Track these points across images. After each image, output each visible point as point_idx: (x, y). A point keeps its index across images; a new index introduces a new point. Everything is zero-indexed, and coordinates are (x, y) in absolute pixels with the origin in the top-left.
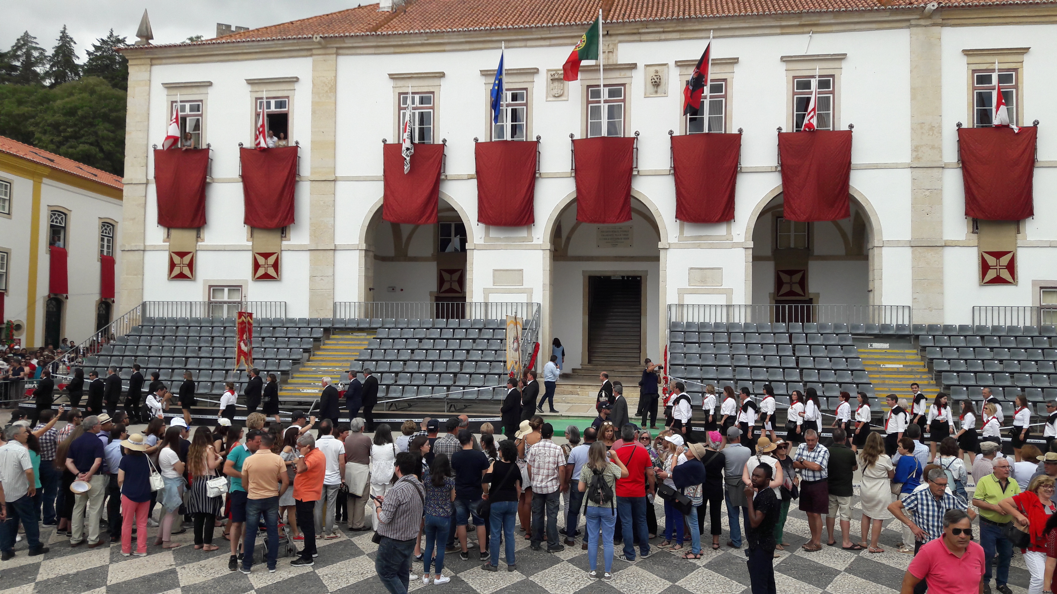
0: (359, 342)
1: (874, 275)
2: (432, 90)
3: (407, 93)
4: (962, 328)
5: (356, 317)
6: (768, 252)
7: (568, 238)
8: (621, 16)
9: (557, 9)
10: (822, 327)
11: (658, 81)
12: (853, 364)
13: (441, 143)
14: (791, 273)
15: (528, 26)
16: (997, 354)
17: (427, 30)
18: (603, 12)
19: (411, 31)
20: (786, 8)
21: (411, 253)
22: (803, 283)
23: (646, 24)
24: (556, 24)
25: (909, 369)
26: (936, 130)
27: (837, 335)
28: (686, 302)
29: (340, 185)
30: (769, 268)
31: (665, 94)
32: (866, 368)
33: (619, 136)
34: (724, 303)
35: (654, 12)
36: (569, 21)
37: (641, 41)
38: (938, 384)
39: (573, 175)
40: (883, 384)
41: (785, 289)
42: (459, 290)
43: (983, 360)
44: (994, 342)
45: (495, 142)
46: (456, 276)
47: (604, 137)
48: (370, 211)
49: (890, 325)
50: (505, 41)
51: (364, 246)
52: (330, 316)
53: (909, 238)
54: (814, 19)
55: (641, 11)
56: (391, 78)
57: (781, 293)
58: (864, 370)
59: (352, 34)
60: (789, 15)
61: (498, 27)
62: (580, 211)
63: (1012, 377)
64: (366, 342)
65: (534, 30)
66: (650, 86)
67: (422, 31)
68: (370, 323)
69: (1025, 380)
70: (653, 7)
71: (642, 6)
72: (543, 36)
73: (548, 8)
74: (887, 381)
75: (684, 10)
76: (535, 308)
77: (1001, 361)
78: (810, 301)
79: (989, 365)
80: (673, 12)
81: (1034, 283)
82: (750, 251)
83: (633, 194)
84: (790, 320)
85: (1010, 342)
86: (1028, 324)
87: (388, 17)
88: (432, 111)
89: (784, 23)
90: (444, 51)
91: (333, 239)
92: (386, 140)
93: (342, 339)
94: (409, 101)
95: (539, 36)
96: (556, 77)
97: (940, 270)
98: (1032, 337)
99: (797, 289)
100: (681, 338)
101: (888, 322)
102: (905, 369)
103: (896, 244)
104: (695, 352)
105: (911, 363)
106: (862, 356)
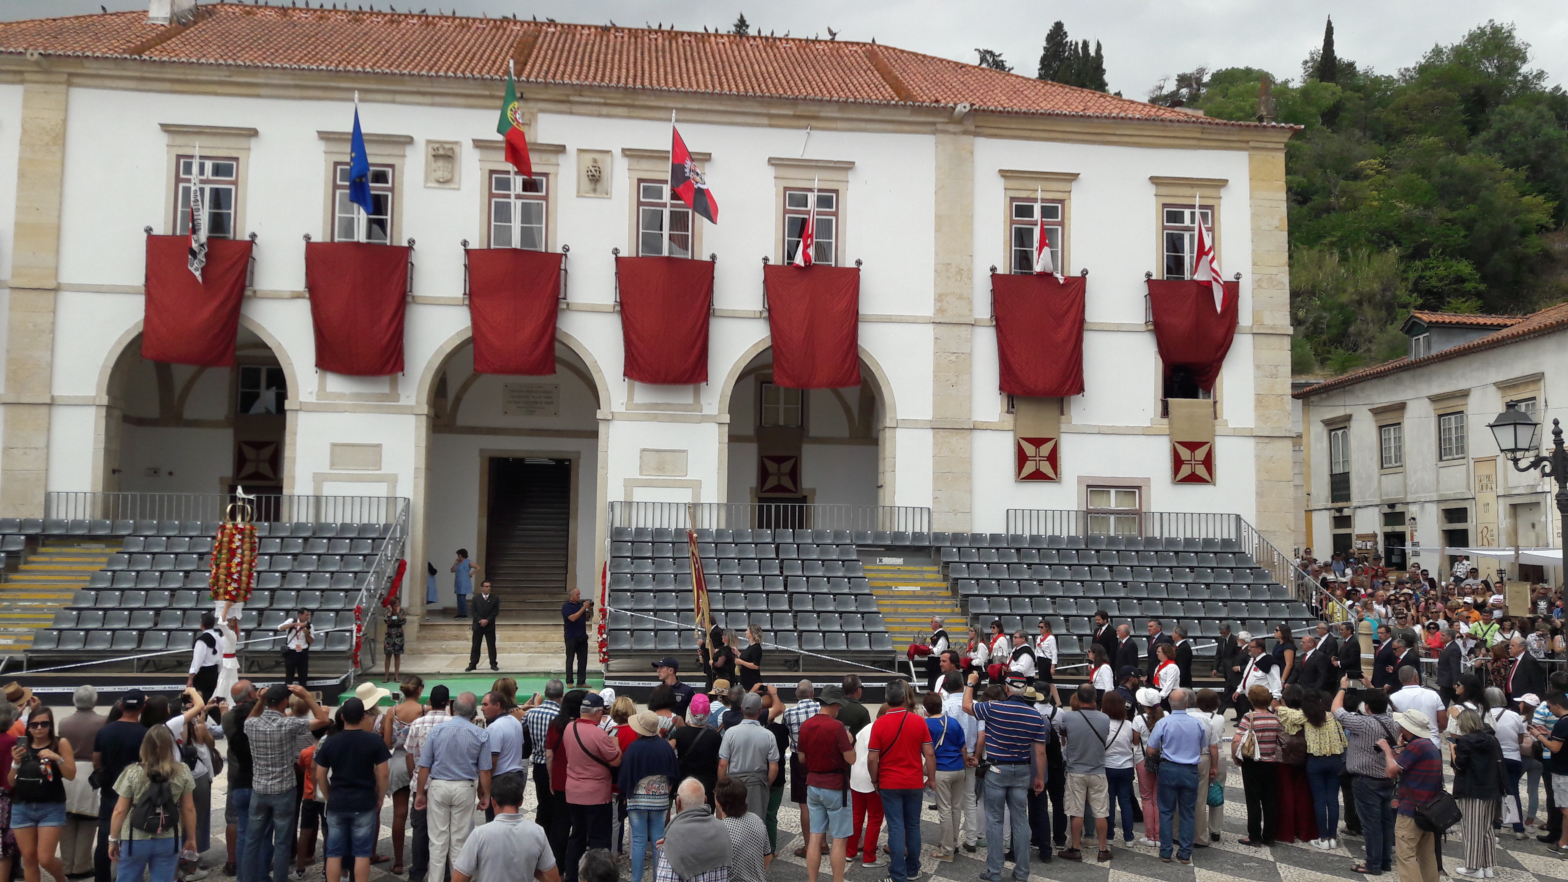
0: (90, 560)
1: (885, 465)
2: (234, 155)
3: (192, 157)
4: (994, 537)
5: (88, 517)
6: (749, 430)
7: (458, 399)
8: (542, 74)
9: (444, 52)
10: (818, 535)
11: (597, 174)
12: (860, 586)
13: (247, 238)
14: (779, 460)
15: (397, 71)
16: (1036, 572)
17: (230, 62)
18: (515, 64)
19: (203, 60)
20: (777, 90)
21: (188, 414)
22: (794, 474)
23: (579, 89)
24: (441, 73)
25: (928, 592)
26: (965, 273)
27: (837, 546)
28: (635, 499)
29: (67, 299)
30: (751, 452)
31: (607, 194)
32: (874, 592)
33: (538, 249)
34: (688, 500)
35: (591, 74)
36: (463, 72)
37: (571, 113)
38: (964, 613)
39: (467, 302)
40: (896, 613)
41: (771, 482)
42: (271, 475)
43: (1019, 581)
44: (1033, 556)
45: (340, 243)
46: (266, 453)
47: (515, 250)
48: (119, 342)
49: (904, 533)
50: (361, 90)
51: (105, 400)
52: (39, 516)
53: (929, 417)
54: (813, 110)
55: (573, 71)
56: (166, 131)
57: (765, 488)
58: (872, 595)
59: (98, 54)
60: (781, 100)
61: (349, 67)
62: (478, 357)
63: (1054, 603)
64: (104, 559)
65: (407, 78)
66: (585, 182)
67: (221, 61)
68: (113, 527)
69: (1069, 607)
70: (589, 66)
71: (574, 62)
72: (422, 89)
73: (430, 48)
74: (900, 610)
75: (635, 76)
76: (401, 505)
77: (1040, 582)
78: (804, 499)
79: (1026, 588)
80: (619, 78)
81: (1080, 479)
82: (726, 428)
83: (558, 336)
84: (777, 526)
85: (1052, 557)
86: (1073, 533)
87: (162, 33)
88: (233, 187)
89: (773, 111)
90: (258, 96)
91: (50, 385)
92: (151, 229)
93: (59, 554)
94: (195, 169)
95: (414, 89)
96: (441, 152)
97: (968, 461)
98: (1077, 550)
99: (787, 482)
100: (628, 551)
101: (902, 529)
102: (923, 593)
103: (913, 424)
104: (648, 571)
105: (930, 584)
106: (869, 575)
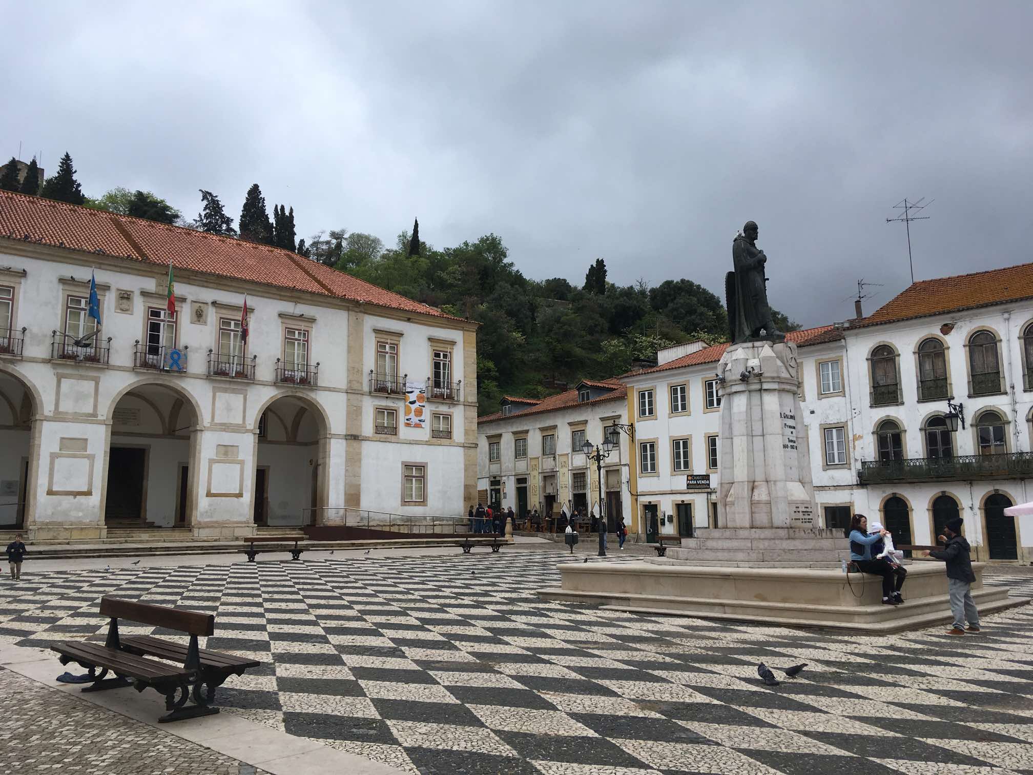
1: (326, 455)
2: (13, 285)
11: (200, 314)
13: (19, 330)
23: (195, 273)
26: (360, 372)
31: (205, 323)
37: (188, 284)
53: (344, 433)
54: (299, 295)
60: (286, 289)
65: (110, 258)
66: (194, 316)
72: (116, 264)
81: (402, 463)
82: (257, 436)
88: (10, 302)
89: (282, 294)
90: (26, 256)
96: (124, 295)
97: (359, 454)
103: (337, 436)
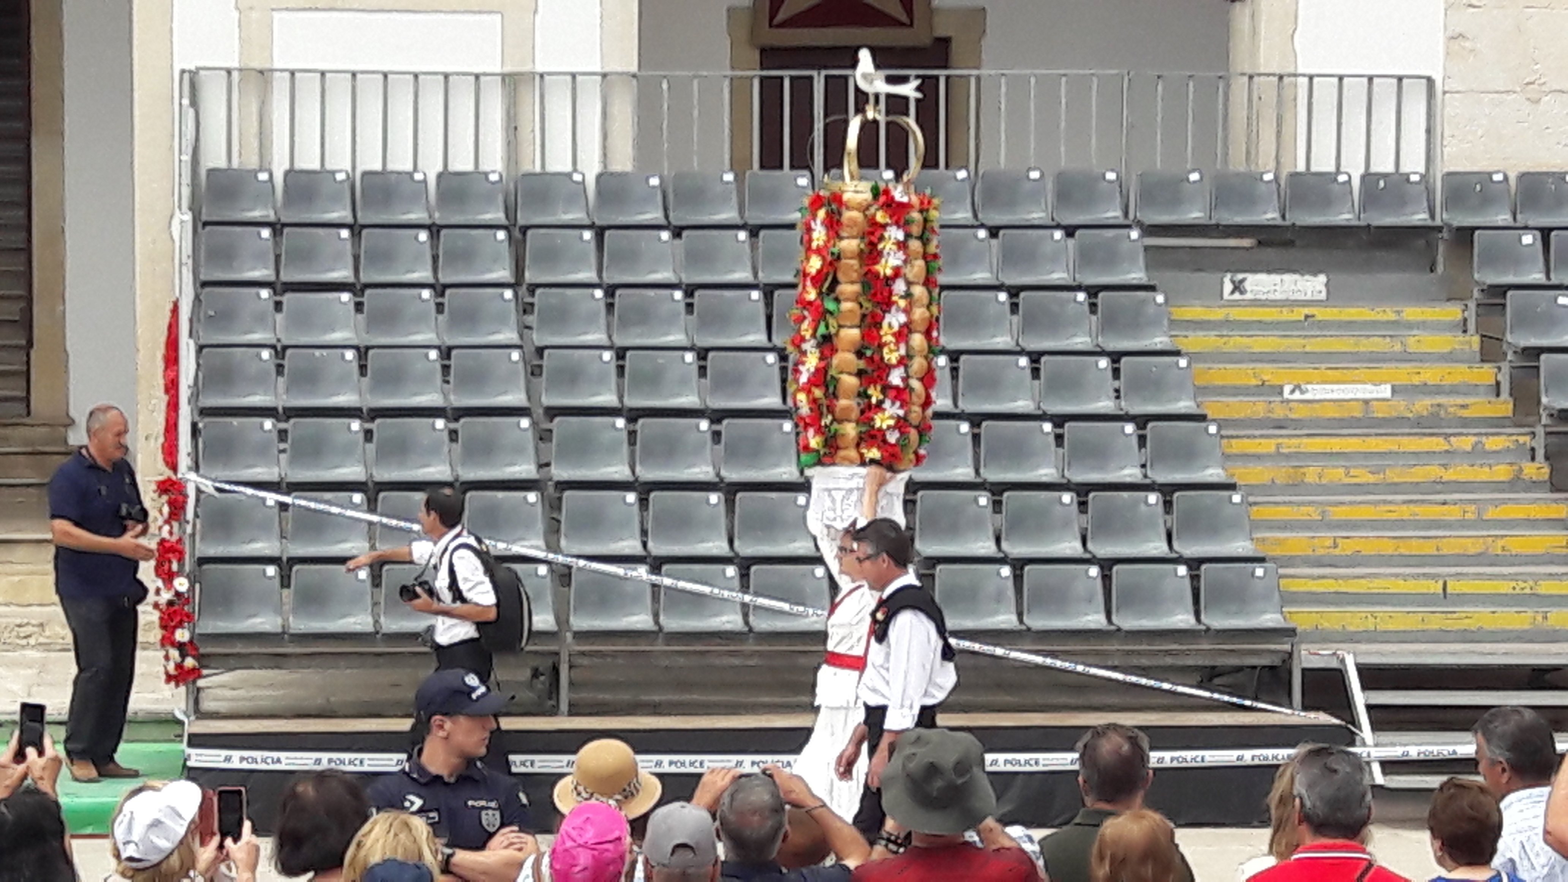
10: (998, 189)
12: (1153, 385)
25: (1423, 405)
27: (1070, 231)
28: (283, 59)
32: (1213, 407)
34: (490, 61)
40: (1296, 487)
49: (1332, 177)
57: (788, 9)
58: (1202, 418)
74: (1311, 474)
78: (941, 51)
84: (835, 159)
100: (259, 259)
101: (1324, 163)
102: (1401, 408)
104: (337, 337)
105: (1430, 375)
106: (1192, 342)
